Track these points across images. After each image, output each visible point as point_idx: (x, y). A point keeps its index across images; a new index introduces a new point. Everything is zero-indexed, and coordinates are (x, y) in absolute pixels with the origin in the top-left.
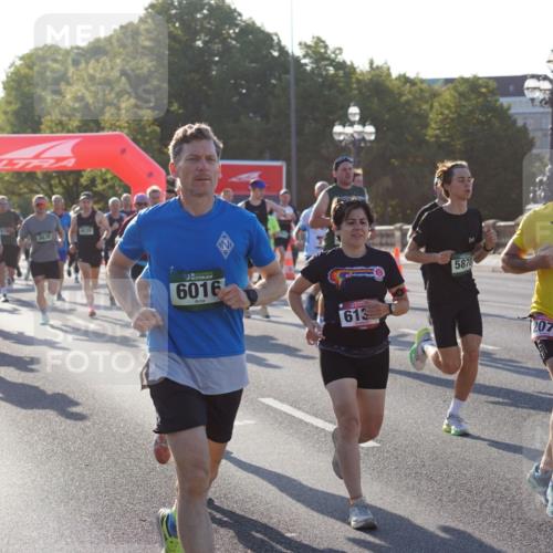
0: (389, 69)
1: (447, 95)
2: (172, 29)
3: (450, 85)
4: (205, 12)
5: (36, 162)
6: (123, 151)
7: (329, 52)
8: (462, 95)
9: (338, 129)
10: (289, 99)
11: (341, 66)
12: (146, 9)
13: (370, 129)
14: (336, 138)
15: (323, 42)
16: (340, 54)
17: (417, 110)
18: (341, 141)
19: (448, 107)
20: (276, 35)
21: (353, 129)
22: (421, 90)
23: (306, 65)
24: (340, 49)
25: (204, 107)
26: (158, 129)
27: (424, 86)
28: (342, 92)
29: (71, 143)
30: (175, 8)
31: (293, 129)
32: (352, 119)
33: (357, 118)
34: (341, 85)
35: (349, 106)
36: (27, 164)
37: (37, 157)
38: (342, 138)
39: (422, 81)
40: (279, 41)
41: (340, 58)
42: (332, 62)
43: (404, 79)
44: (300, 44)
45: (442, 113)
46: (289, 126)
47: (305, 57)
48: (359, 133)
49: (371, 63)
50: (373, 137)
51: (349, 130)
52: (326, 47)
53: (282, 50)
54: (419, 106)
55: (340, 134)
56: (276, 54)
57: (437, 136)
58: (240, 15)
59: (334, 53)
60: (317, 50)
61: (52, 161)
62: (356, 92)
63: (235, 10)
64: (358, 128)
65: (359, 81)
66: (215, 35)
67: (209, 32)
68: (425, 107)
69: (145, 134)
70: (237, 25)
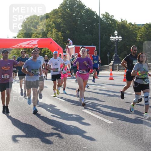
0: (127, 21)
1: (143, 29)
2: (67, 10)
3: (144, 26)
4: (76, 6)
5: (27, 46)
6: (51, 43)
7: (110, 17)
8: (146, 28)
9: (111, 37)
10: (98, 30)
11: (113, 20)
12: (60, 5)
13: (120, 37)
14: (111, 40)
15: (108, 14)
16: (113, 17)
17: (134, 32)
18: (112, 41)
19: (143, 32)
20: (95, 12)
21: (116, 38)
22: (136, 27)
23: (103, 20)
24: (113, 16)
25: (75, 32)
26: (63, 38)
27: (136, 26)
28: (113, 27)
29: (37, 41)
30: (68, 5)
31: (99, 38)
32: (115, 35)
33: (117, 34)
34: (113, 26)
35: (115, 31)
36: (25, 46)
37: (28, 44)
38: (112, 40)
39: (136, 25)
40: (96, 13)
41: (113, 18)
42: (111, 19)
43: (131, 24)
44: (102, 14)
45: (141, 34)
46: (98, 37)
47: (103, 18)
48: (117, 38)
49: (122, 20)
50: (121, 40)
51: (114, 38)
52: (109, 15)
53: (97, 16)
54: (135, 32)
55: (112, 39)
56: (95, 17)
57: (139, 40)
58: (86, 6)
59: (111, 17)
60: (107, 16)
61: (32, 46)
62: (117, 28)
63: (84, 5)
64: (117, 37)
65: (118, 25)
66: (79, 12)
67: (77, 11)
68: (136, 32)
69: (59, 39)
70: (85, 9)
